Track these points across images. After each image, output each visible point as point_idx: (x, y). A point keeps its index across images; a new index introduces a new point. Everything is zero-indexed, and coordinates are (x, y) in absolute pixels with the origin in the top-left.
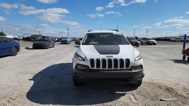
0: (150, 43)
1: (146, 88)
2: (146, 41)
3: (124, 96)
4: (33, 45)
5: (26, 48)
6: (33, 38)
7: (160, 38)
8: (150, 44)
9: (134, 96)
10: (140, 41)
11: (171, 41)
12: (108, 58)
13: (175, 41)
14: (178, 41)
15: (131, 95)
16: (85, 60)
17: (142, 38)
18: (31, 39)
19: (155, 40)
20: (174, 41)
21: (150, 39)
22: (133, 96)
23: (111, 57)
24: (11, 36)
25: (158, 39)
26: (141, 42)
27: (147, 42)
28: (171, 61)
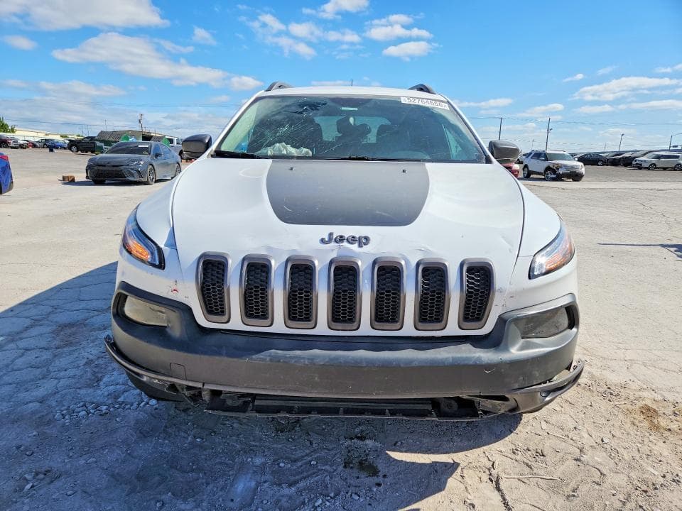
0: (561, 171)
1: (571, 425)
2: (546, 164)
3: (438, 496)
4: (89, 167)
5: (64, 178)
6: (108, 143)
7: (598, 154)
8: (559, 178)
9: (503, 496)
10: (522, 166)
11: (640, 167)
12: (333, 251)
13: (653, 167)
14: (665, 169)
15: (485, 477)
16: (161, 266)
17: (528, 152)
18: (98, 144)
19: (580, 159)
20: (648, 169)
21: (562, 157)
22: (498, 489)
23: (355, 247)
24: (35, 134)
25: (590, 160)
26: (526, 166)
27: (548, 169)
28: (665, 250)
